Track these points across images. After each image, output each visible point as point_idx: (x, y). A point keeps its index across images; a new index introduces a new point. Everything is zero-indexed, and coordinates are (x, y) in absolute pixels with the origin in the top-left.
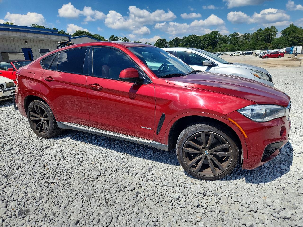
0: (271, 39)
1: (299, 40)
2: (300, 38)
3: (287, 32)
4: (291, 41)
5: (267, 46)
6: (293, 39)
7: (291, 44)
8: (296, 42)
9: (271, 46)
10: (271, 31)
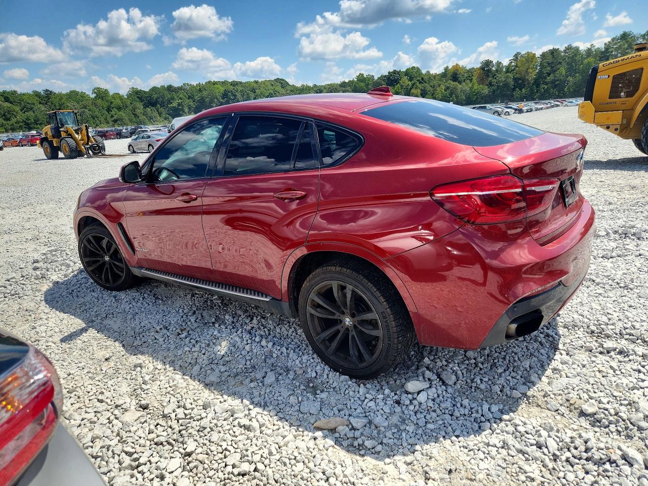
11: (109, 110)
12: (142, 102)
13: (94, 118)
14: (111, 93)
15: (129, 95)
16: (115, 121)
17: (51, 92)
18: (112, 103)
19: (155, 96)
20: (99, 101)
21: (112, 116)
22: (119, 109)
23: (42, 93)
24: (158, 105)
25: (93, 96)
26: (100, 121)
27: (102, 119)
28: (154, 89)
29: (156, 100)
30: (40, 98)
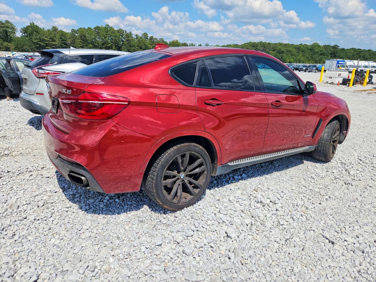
0: (10, 37)
1: (46, 44)
2: (47, 41)
3: (29, 31)
4: (37, 44)
5: (7, 47)
6: (38, 41)
7: (38, 47)
8: (43, 45)
9: (13, 47)
10: (7, 27)
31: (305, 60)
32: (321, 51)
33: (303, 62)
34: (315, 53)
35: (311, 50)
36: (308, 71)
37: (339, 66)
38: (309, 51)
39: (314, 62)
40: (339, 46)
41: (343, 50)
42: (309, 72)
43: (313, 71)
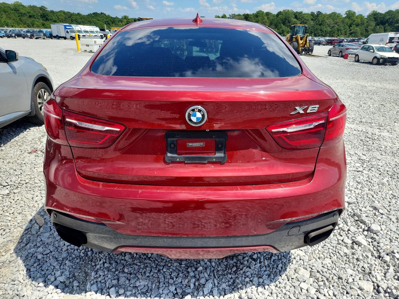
11: (350, 26)
12: (375, 21)
13: (338, 31)
14: (357, 14)
15: (369, 16)
16: (351, 34)
17: (321, 13)
18: (354, 21)
19: (388, 17)
20: (347, 20)
21: (351, 30)
22: (357, 25)
23: (316, 14)
24: (387, 24)
25: (344, 16)
26: (342, 33)
27: (343, 32)
28: (390, 12)
29: (387, 20)
30: (313, 16)
31: (13, 23)
32: (29, 13)
33: (12, 26)
34: (22, 15)
35: (15, 10)
36: (35, 37)
37: (67, 31)
38: (13, 11)
39: (25, 25)
40: (46, 7)
41: (52, 12)
42: (37, 38)
43: (41, 38)
